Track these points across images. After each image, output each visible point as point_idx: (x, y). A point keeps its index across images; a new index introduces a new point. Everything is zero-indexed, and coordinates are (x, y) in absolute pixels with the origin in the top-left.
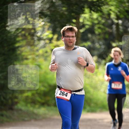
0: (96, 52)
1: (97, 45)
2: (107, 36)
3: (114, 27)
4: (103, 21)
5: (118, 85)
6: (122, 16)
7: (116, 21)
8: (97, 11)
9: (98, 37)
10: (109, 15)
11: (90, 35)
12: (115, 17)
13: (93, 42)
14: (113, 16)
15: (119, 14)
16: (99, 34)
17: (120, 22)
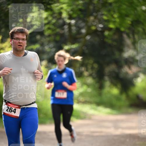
0: (45, 56)
1: (47, 48)
2: (58, 38)
3: (66, 27)
4: (54, 21)
5: (62, 94)
6: (75, 16)
7: (68, 21)
8: (46, 10)
9: (48, 39)
10: (60, 14)
11: (38, 37)
12: (67, 16)
13: (42, 45)
14: (65, 15)
15: (71, 13)
16: (49, 36)
17: (73, 22)
